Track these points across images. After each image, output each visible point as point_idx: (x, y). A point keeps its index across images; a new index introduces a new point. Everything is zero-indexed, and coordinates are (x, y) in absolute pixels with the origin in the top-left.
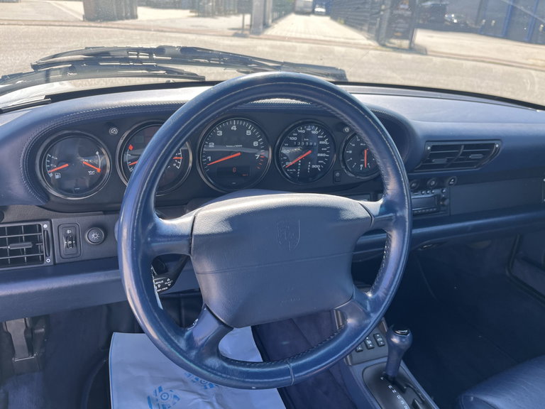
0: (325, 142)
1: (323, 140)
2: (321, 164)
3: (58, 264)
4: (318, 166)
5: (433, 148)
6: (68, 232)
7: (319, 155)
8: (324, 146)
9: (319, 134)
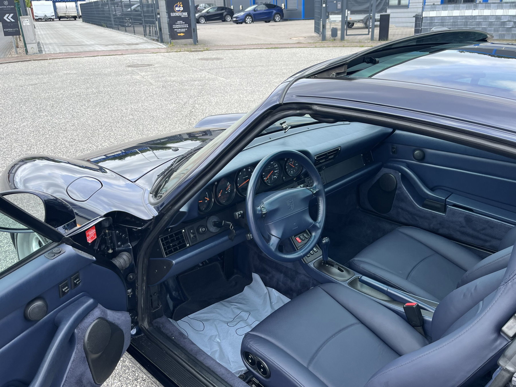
0: (276, 166)
1: (275, 165)
2: (276, 175)
3: (192, 246)
4: (276, 176)
5: (317, 158)
6: (192, 231)
7: (275, 172)
8: (276, 167)
9: (274, 163)
